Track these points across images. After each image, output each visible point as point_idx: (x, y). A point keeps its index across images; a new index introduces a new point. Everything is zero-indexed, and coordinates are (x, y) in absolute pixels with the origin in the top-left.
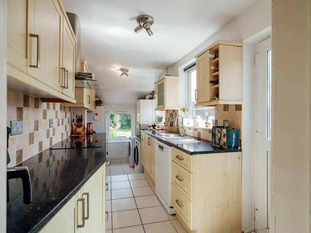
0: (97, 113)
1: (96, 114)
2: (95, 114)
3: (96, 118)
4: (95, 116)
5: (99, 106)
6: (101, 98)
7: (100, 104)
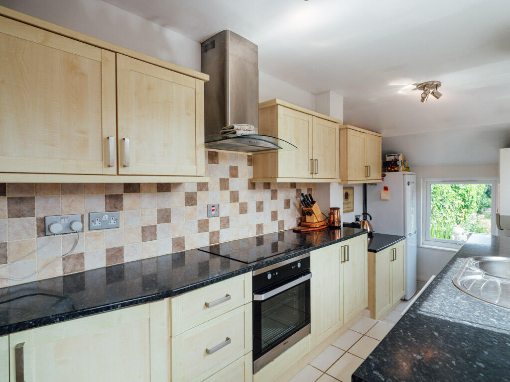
0: (386, 186)
1: (386, 189)
2: (383, 188)
3: (384, 194)
4: (383, 192)
5: (392, 171)
6: (398, 155)
7: (394, 168)
